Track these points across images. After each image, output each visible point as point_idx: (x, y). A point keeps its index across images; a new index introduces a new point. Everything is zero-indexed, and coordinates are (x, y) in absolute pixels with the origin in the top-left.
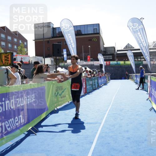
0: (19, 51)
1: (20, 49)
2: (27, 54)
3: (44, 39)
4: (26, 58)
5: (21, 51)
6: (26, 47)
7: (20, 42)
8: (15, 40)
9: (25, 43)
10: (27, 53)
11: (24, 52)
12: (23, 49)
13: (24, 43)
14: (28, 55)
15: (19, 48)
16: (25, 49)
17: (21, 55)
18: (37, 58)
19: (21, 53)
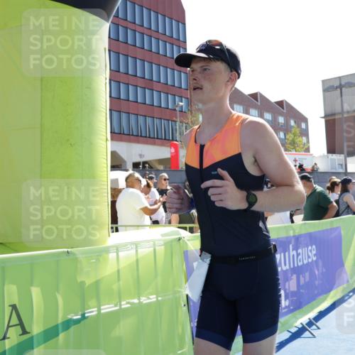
0: (290, 144)
1: (291, 139)
2: (308, 150)
3: (342, 112)
4: (306, 159)
5: (294, 143)
6: (305, 133)
7: (292, 123)
8: (281, 120)
9: (303, 126)
10: (306, 147)
11: (301, 146)
12: (299, 140)
13: (299, 126)
14: (309, 152)
15: (290, 136)
16: (304, 139)
17: (294, 152)
18: (331, 159)
19: (295, 148)
